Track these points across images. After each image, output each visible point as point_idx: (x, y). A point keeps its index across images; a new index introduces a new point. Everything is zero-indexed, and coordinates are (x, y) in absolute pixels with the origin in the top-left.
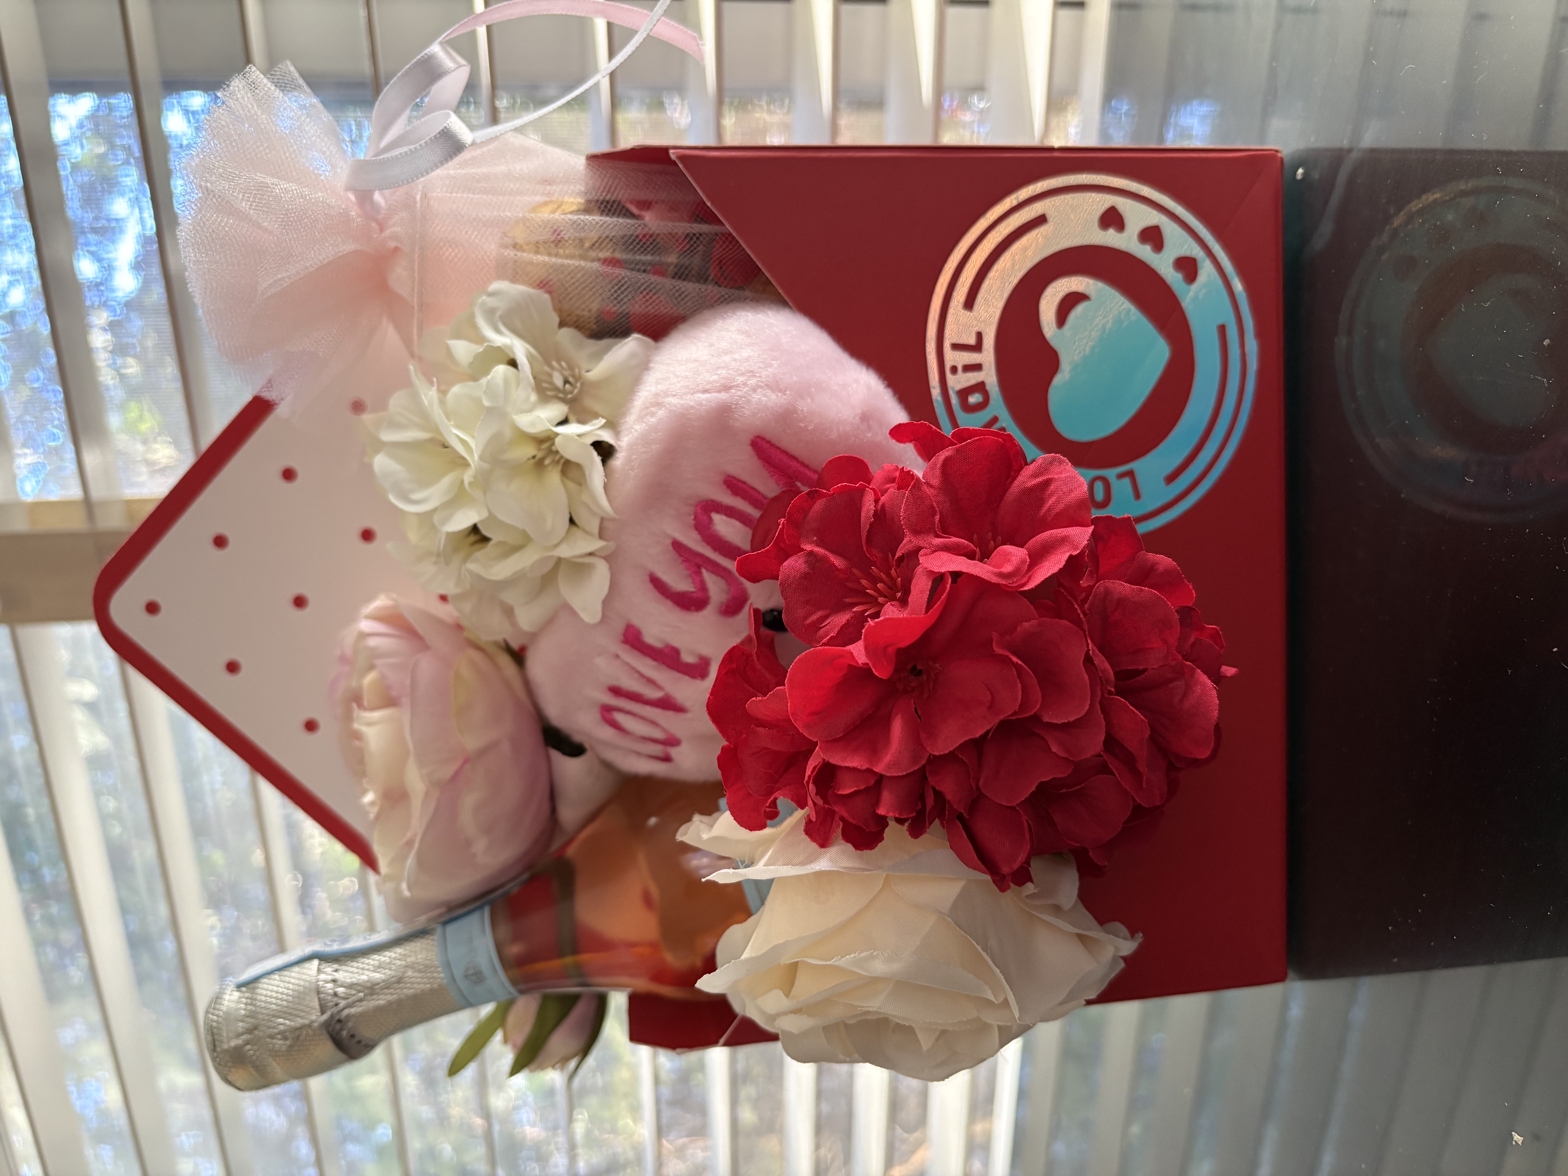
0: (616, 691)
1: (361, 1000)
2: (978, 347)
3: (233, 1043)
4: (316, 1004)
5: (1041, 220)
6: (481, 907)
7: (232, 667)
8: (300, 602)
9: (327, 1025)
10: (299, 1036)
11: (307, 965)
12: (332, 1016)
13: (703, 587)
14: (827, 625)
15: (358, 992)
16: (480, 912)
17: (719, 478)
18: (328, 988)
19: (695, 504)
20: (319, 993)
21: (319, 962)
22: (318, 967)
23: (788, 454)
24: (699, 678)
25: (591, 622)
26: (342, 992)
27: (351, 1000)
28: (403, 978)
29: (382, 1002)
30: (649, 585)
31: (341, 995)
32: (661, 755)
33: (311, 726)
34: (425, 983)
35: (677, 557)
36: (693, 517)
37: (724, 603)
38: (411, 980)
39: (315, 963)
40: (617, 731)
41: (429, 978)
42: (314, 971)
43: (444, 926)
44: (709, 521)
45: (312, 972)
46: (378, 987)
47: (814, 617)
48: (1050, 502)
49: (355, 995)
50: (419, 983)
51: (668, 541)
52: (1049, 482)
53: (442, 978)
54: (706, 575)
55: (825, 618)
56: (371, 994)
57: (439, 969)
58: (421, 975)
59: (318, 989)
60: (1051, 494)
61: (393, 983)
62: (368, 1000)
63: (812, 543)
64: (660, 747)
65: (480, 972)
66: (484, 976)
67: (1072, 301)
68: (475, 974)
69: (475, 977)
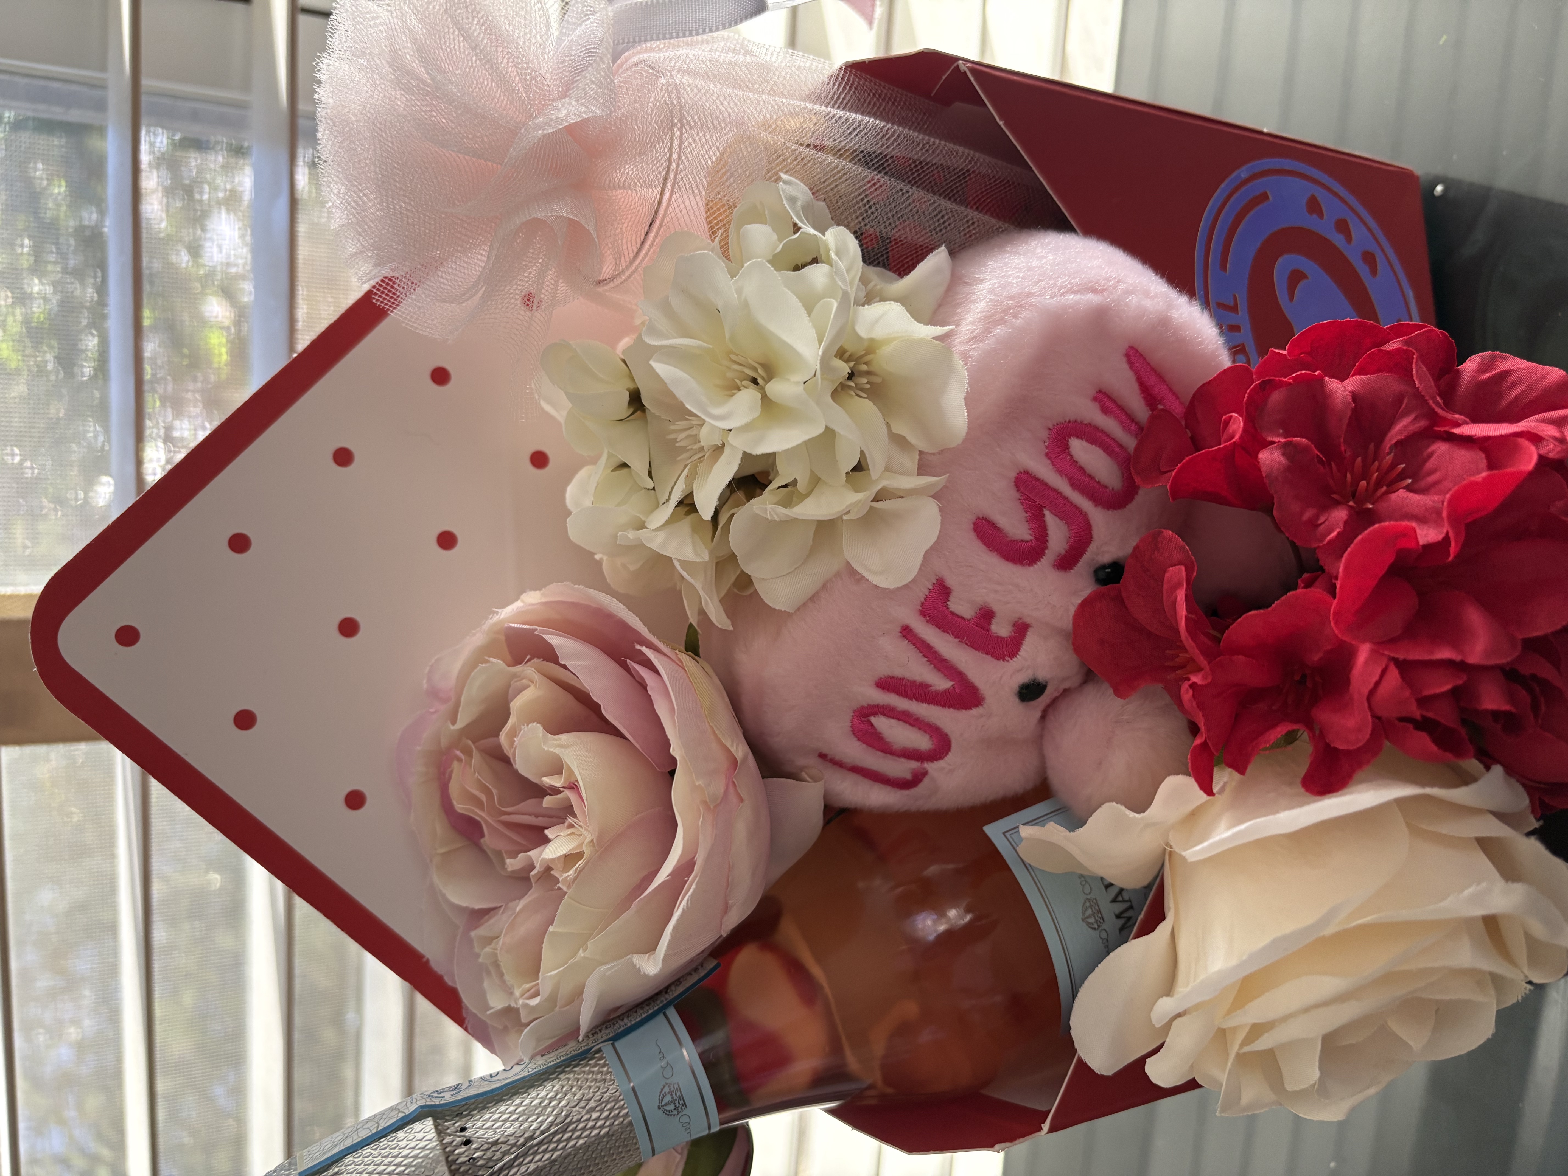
0: (886, 684)
1: (510, 1165)
2: (1234, 309)
5: (1264, 197)
6: (662, 1010)
7: (246, 719)
8: (348, 628)
11: (417, 1126)
13: (1042, 535)
14: (1324, 522)
15: (504, 1154)
16: (661, 1017)
17: (1092, 392)
18: (460, 1155)
19: (1051, 427)
20: (450, 1163)
21: (435, 1121)
22: (436, 1126)
23: (1156, 372)
24: (1007, 658)
25: (892, 587)
26: (481, 1158)
27: (496, 1168)
28: (571, 1123)
29: (540, 1164)
30: (972, 535)
31: (481, 1163)
32: (909, 776)
33: (355, 800)
34: (602, 1127)
35: (1018, 495)
36: (1046, 444)
37: (1063, 552)
38: (581, 1125)
39: (429, 1123)
40: (864, 746)
41: (607, 1118)
42: (432, 1134)
43: (613, 1044)
44: (1066, 448)
45: (429, 1137)
46: (535, 1142)
47: (1308, 514)
48: (1515, 393)
49: (500, 1159)
50: (593, 1128)
51: (1013, 474)
52: (1506, 374)
53: (626, 1115)
54: (1049, 518)
55: (1317, 517)
56: (525, 1155)
57: (622, 1103)
58: (595, 1115)
59: (447, 1158)
60: (1514, 385)
61: (555, 1133)
62: (520, 1165)
63: (1279, 435)
64: (914, 765)
65: (681, 1098)
66: (685, 1104)
67: (1296, 277)
68: (673, 1101)
69: (672, 1107)
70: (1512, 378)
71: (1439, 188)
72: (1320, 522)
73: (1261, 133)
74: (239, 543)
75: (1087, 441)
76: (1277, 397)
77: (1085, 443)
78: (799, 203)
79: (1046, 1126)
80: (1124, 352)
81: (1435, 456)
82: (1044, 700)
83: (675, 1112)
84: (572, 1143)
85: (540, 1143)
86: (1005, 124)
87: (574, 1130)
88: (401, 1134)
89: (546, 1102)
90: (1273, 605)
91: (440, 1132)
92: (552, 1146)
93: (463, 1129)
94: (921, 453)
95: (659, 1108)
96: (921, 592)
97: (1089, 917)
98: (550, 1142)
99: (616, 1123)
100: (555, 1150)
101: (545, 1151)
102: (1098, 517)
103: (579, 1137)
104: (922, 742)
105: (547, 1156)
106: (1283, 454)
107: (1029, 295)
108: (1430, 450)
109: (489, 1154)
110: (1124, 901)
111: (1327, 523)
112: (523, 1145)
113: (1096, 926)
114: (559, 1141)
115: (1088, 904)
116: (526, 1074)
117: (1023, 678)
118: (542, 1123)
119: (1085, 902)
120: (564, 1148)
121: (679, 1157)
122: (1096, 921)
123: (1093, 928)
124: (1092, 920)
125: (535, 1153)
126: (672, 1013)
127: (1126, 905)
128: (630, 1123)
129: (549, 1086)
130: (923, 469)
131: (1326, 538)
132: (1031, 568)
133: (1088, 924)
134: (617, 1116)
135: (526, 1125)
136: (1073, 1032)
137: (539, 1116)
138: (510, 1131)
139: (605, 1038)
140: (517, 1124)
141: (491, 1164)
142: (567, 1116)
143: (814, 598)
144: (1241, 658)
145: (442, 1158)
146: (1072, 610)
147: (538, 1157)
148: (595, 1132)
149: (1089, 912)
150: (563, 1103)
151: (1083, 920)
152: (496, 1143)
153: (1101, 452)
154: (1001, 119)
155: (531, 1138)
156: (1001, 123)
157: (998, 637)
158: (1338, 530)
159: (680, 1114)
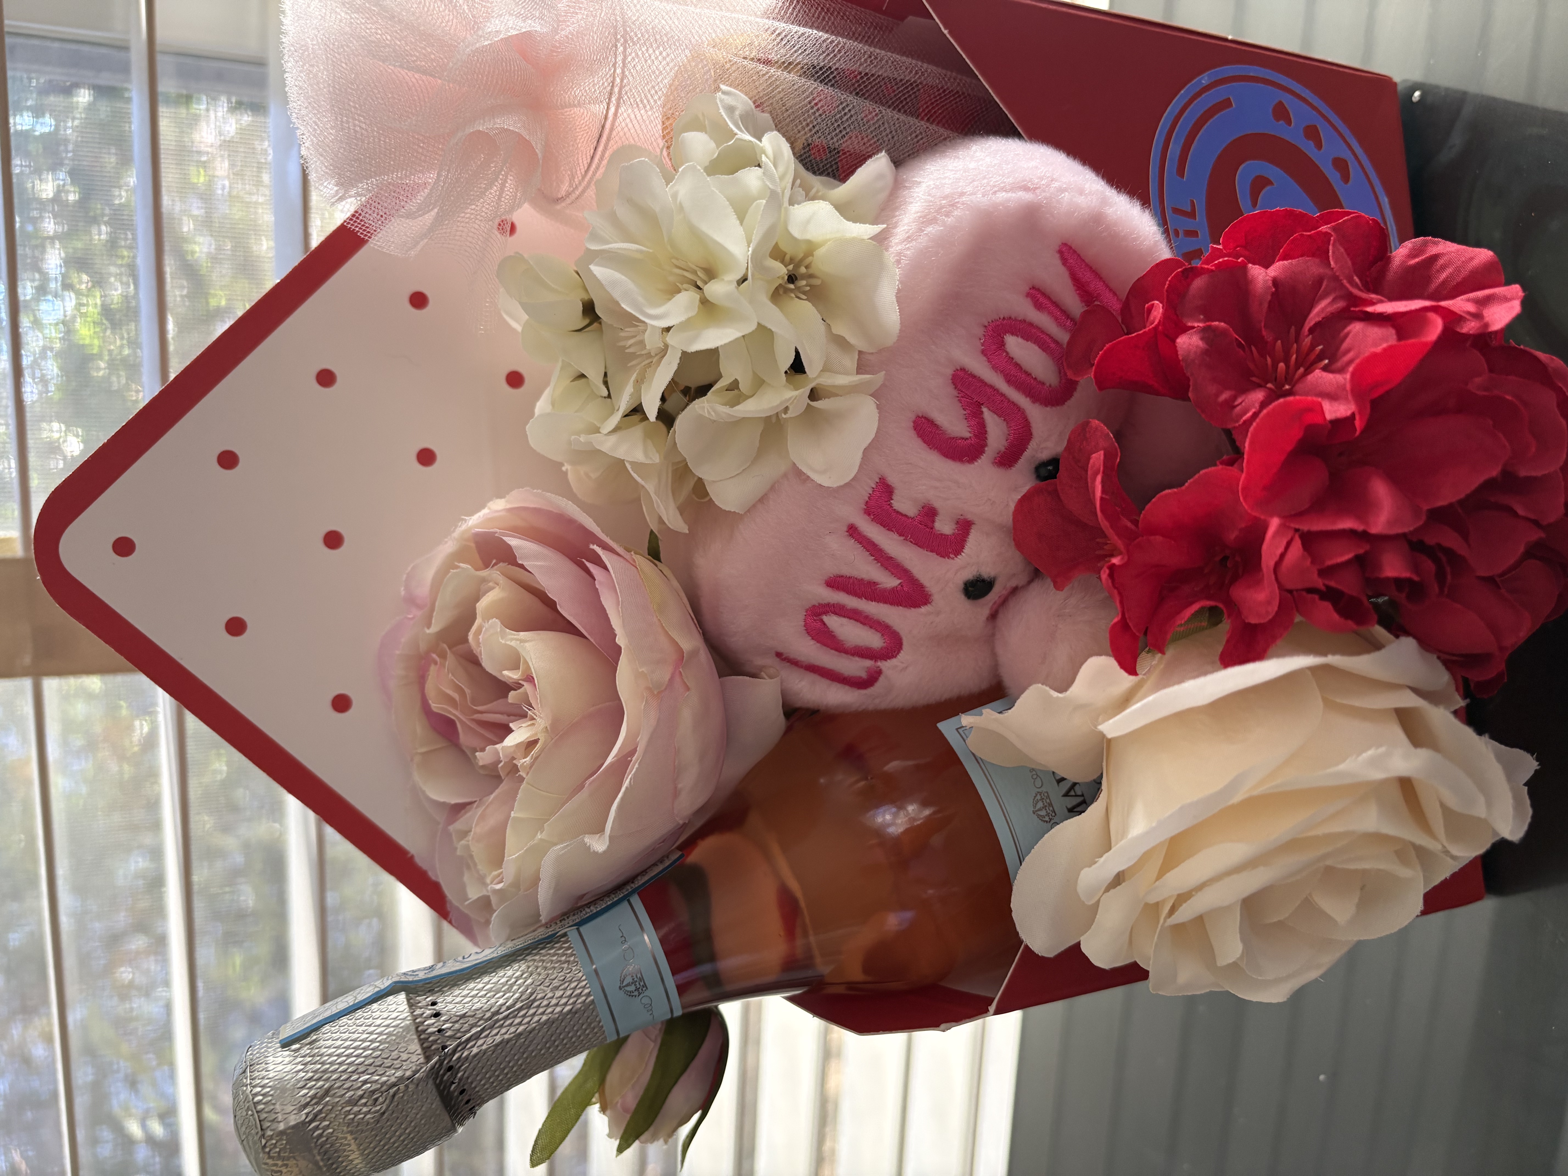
0: (836, 583)
1: (477, 1036)
2: (1192, 215)
3: (293, 1120)
4: (415, 1047)
5: (1226, 103)
6: (626, 898)
7: (236, 627)
8: (333, 540)
9: (434, 1073)
10: (394, 1096)
11: (391, 1000)
12: (441, 1062)
13: (981, 432)
14: (1241, 403)
15: (473, 1026)
16: (626, 903)
17: (1026, 289)
18: (429, 1026)
19: (986, 324)
20: (419, 1033)
21: (407, 995)
22: (408, 1000)
23: (1091, 268)
24: (952, 556)
25: (835, 486)
26: (450, 1028)
27: (464, 1039)
28: (535, 1000)
29: (506, 1036)
30: (913, 433)
31: (449, 1033)
32: (864, 675)
33: (341, 703)
34: (566, 1004)
35: (955, 393)
36: (982, 341)
37: (1003, 449)
38: (545, 1003)
39: (402, 997)
40: (818, 645)
41: (570, 996)
42: (404, 1006)
43: (578, 929)
44: (1002, 345)
45: (401, 1008)
46: (501, 1016)
47: (1225, 396)
48: (1444, 275)
49: (468, 1031)
50: (557, 1005)
51: (949, 372)
52: (1435, 258)
53: (589, 995)
54: (988, 415)
55: (1235, 398)
56: (492, 1027)
57: (584, 983)
58: (559, 993)
59: (417, 1028)
60: (1443, 268)
61: (520, 1009)
62: (487, 1036)
63: (1199, 321)
64: (868, 663)
65: (642, 979)
66: (645, 985)
67: (1259, 184)
68: (634, 982)
69: (632, 988)
70: (1441, 262)
71: (1417, 94)
72: (1236, 403)
73: (1226, 40)
74: (228, 460)
75: (1022, 337)
76: (1198, 283)
77: (1020, 340)
78: (737, 113)
79: (992, 1008)
80: (1058, 248)
81: (1351, 335)
82: (993, 597)
83: (636, 993)
84: (536, 1018)
85: (506, 1018)
86: (950, 33)
87: (538, 1006)
88: (375, 1006)
89: (513, 980)
90: (1186, 484)
91: (412, 1005)
92: (517, 1020)
93: (434, 1004)
94: (860, 352)
95: (620, 988)
96: (865, 489)
97: (1040, 810)
98: (515, 1017)
99: (580, 1001)
100: (520, 1024)
101: (511, 1025)
102: (1035, 413)
103: (543, 1013)
104: (874, 640)
105: (512, 1029)
106: (1202, 339)
107: (962, 194)
108: (1346, 331)
109: (457, 1026)
110: (1076, 796)
111: (1243, 404)
112: (490, 1018)
113: (1047, 819)
114: (524, 1016)
115: (1039, 797)
116: (495, 955)
117: (968, 574)
118: (508, 999)
119: (1036, 795)
120: (529, 1023)
121: (652, 1045)
122: (1048, 814)
123: (1044, 821)
124: (1043, 813)
125: (501, 1026)
126: (636, 901)
127: (1080, 799)
128: (593, 1002)
129: (516, 966)
130: (861, 369)
131: (1241, 417)
132: (972, 466)
133: (1039, 816)
134: (580, 995)
135: (493, 1001)
136: (1014, 915)
137: (505, 993)
138: (478, 1005)
139: (571, 924)
140: (484, 1000)
141: (459, 1035)
142: (532, 994)
143: (763, 500)
144: (1159, 538)
145: (413, 1028)
146: (1012, 506)
147: (504, 1030)
148: (558, 1009)
149: (1040, 805)
150: (529, 981)
151: (1034, 813)
152: (463, 1016)
153: (1036, 348)
154: (946, 28)
155: (497, 1013)
156: (946, 32)
157: (942, 534)
158: (1253, 410)
159: (641, 996)
